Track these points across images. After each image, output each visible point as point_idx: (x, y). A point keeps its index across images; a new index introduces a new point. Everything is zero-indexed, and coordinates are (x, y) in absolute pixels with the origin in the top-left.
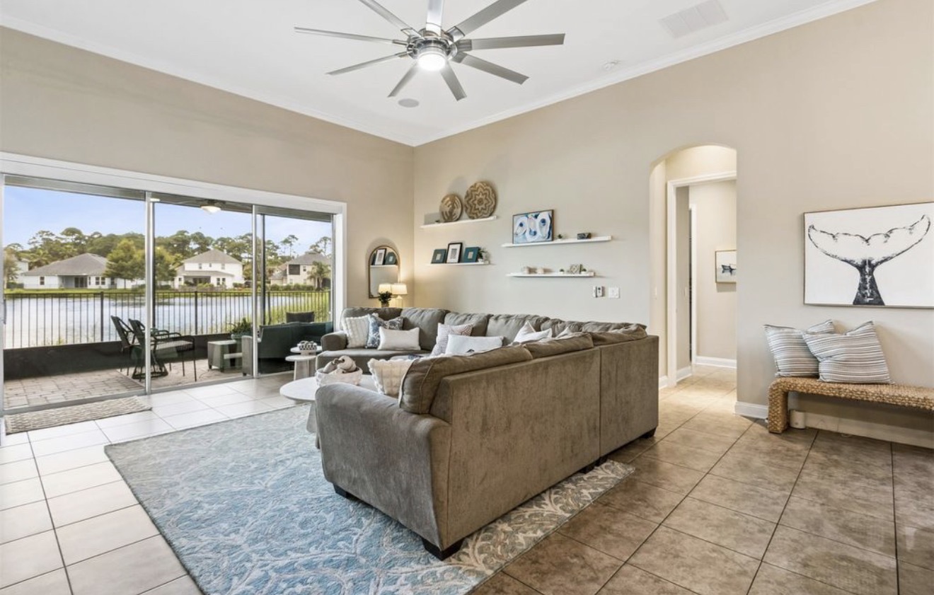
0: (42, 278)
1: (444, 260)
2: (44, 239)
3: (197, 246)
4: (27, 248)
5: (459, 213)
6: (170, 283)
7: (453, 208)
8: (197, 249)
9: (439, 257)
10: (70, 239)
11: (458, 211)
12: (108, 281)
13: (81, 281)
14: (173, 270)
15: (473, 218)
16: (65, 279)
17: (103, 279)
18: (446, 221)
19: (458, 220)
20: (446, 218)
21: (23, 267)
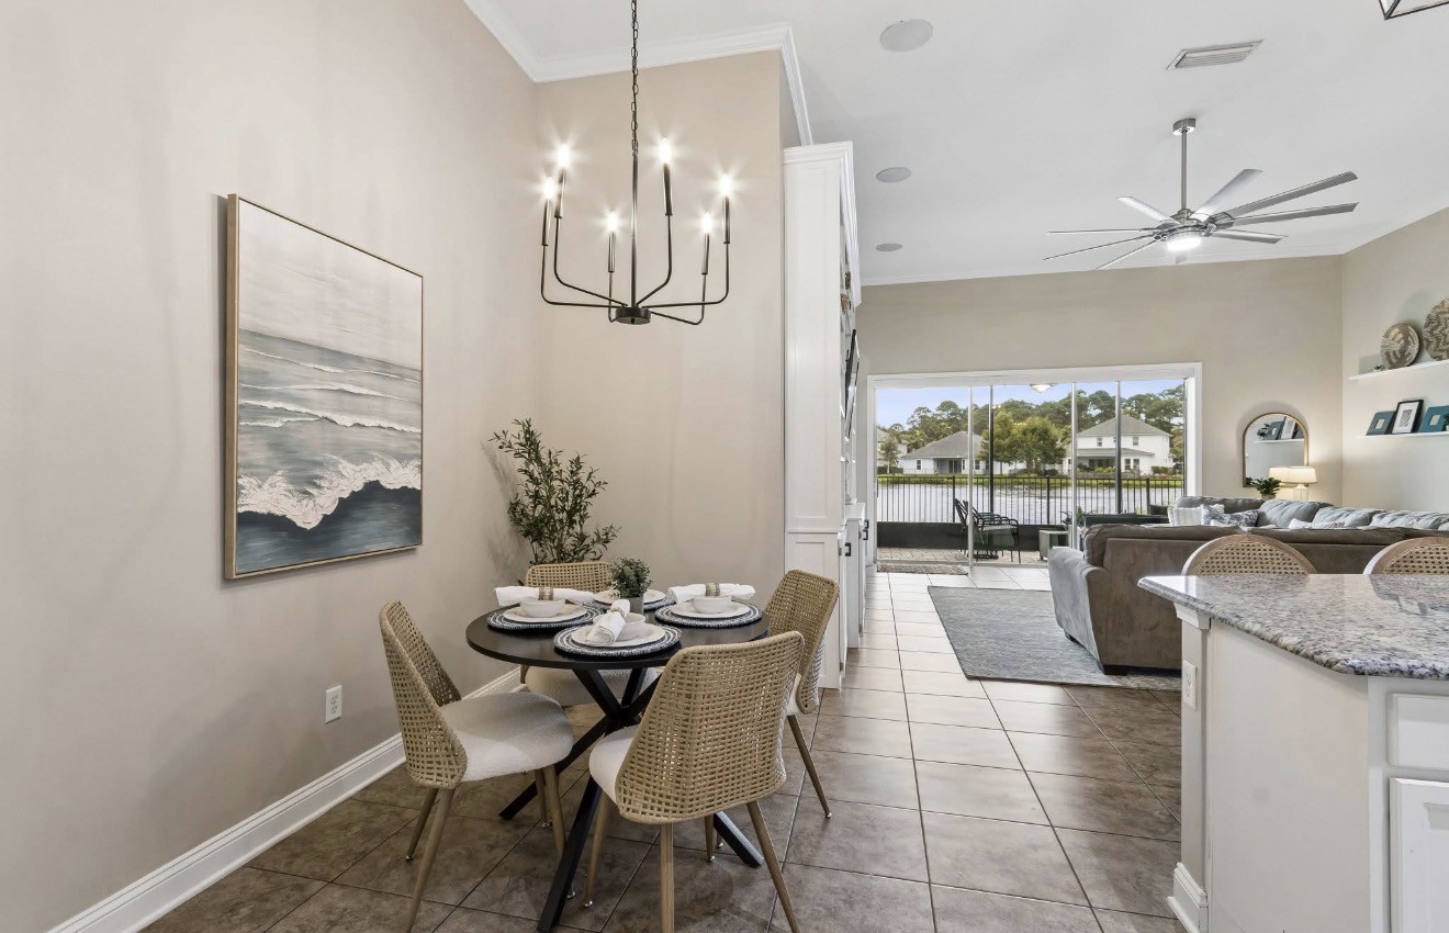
0: (919, 462)
1: (1389, 430)
2: (922, 417)
3: (1098, 411)
4: (907, 428)
5: (1416, 351)
6: (1057, 467)
7: (1407, 343)
8: (1099, 416)
9: (1380, 424)
10: (945, 415)
11: (1414, 349)
12: (982, 464)
13: (955, 465)
14: (1061, 449)
15: (1440, 358)
16: (939, 462)
17: (977, 462)
18: (1393, 366)
19: (1412, 364)
20: (1394, 361)
21: (902, 449)
